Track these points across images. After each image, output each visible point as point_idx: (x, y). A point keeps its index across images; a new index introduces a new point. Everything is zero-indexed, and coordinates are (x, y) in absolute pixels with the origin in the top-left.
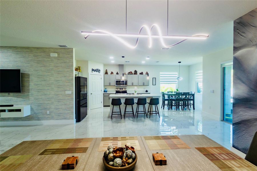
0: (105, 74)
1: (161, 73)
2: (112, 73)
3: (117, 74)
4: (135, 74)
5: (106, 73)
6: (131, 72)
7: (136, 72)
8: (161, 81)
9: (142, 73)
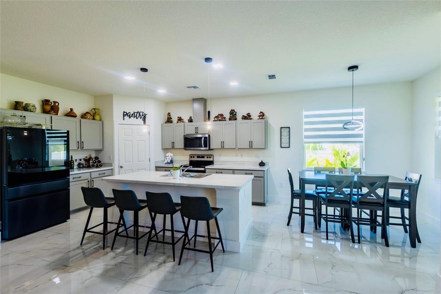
0: (166, 123)
1: (305, 113)
2: (180, 119)
3: (191, 120)
4: (230, 119)
5: (169, 120)
6: (222, 115)
7: (233, 115)
8: (306, 137)
9: (247, 117)
